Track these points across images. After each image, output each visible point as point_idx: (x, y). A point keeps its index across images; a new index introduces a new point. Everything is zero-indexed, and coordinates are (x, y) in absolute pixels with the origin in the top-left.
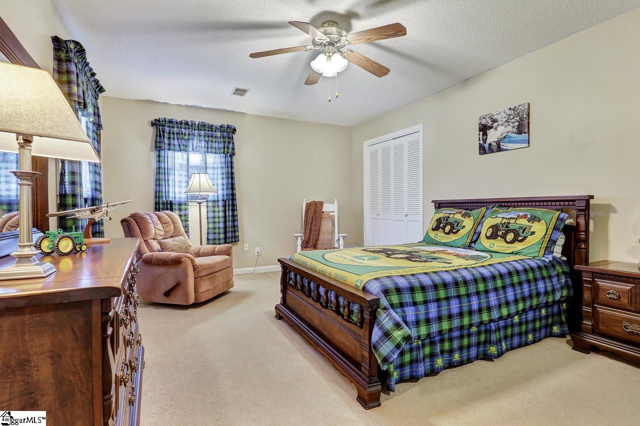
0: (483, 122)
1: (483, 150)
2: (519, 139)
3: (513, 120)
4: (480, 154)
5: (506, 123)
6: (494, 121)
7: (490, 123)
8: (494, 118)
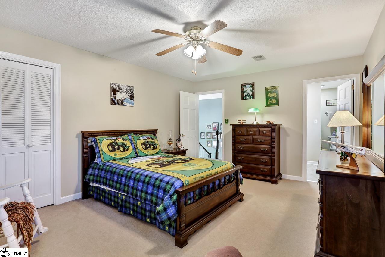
0: (114, 87)
1: (113, 102)
2: (131, 102)
3: (128, 92)
4: (112, 104)
5: (125, 92)
6: (120, 89)
7: (118, 89)
8: (120, 87)
